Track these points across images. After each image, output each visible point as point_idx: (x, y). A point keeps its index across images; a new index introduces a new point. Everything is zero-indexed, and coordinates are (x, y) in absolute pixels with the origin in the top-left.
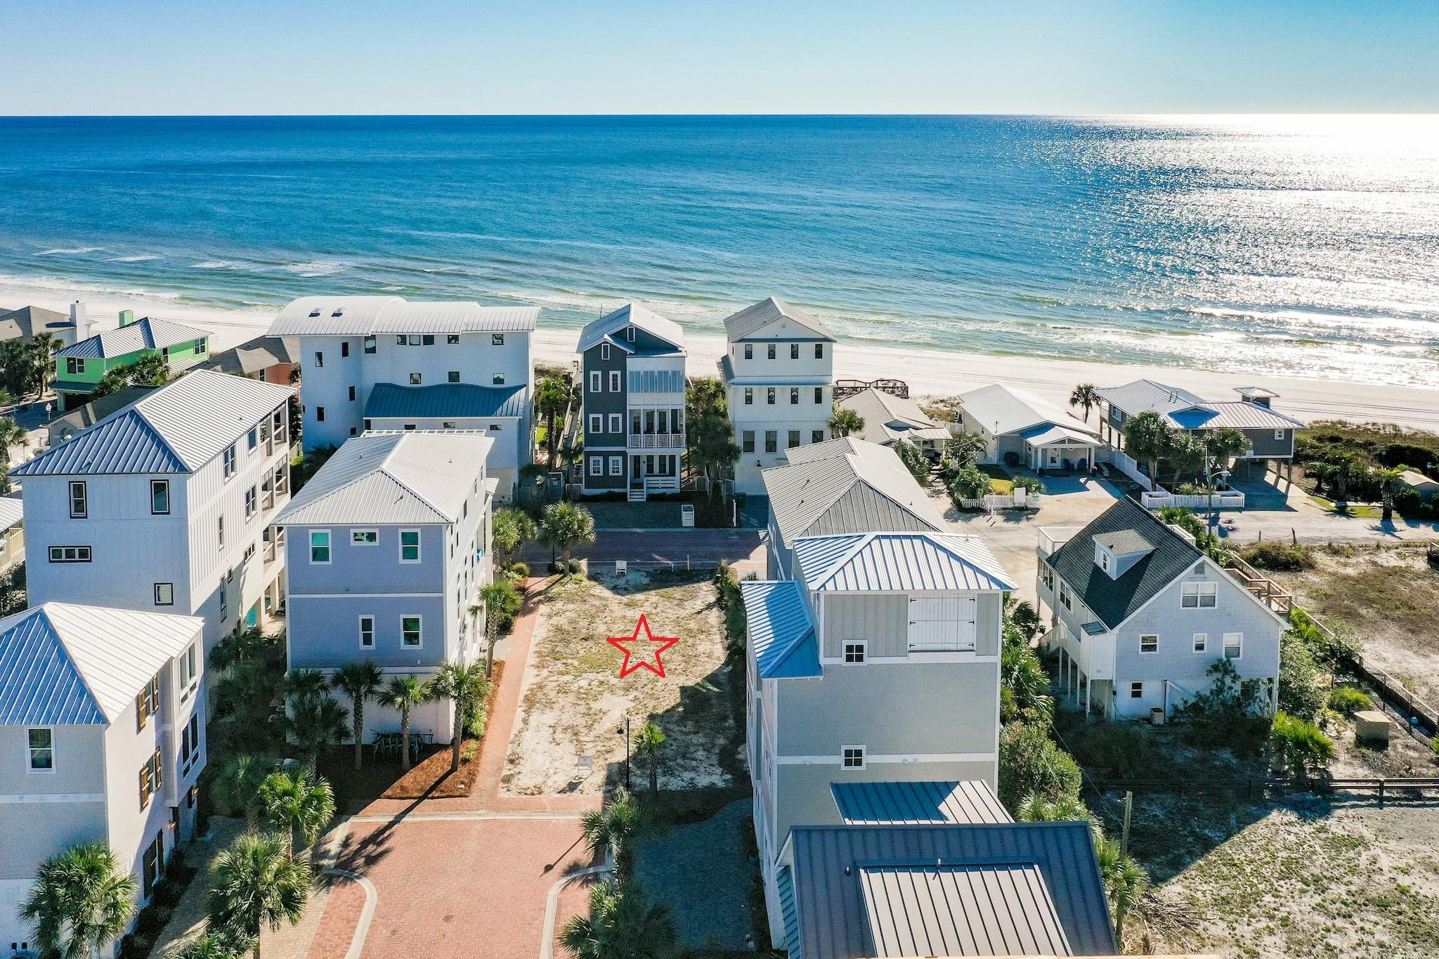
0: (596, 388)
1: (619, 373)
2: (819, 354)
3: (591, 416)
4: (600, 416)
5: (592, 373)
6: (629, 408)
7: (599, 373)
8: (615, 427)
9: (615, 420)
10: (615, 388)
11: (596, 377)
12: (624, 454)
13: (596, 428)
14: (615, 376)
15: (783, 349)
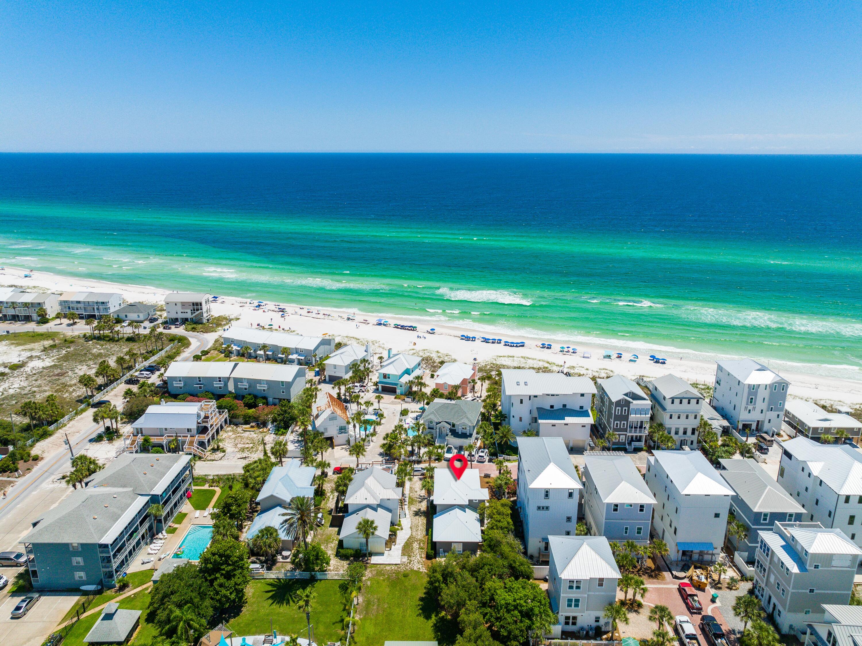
0: (618, 413)
1: (627, 408)
2: (697, 403)
3: (616, 422)
4: (619, 422)
5: (617, 408)
6: (629, 420)
7: (620, 408)
8: (624, 426)
9: (624, 424)
10: (625, 413)
11: (618, 409)
12: (626, 435)
13: (617, 426)
14: (625, 410)
15: (685, 401)
